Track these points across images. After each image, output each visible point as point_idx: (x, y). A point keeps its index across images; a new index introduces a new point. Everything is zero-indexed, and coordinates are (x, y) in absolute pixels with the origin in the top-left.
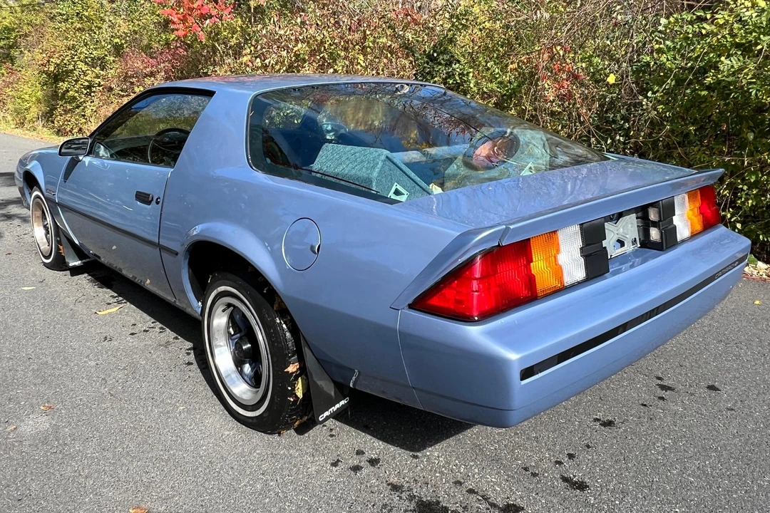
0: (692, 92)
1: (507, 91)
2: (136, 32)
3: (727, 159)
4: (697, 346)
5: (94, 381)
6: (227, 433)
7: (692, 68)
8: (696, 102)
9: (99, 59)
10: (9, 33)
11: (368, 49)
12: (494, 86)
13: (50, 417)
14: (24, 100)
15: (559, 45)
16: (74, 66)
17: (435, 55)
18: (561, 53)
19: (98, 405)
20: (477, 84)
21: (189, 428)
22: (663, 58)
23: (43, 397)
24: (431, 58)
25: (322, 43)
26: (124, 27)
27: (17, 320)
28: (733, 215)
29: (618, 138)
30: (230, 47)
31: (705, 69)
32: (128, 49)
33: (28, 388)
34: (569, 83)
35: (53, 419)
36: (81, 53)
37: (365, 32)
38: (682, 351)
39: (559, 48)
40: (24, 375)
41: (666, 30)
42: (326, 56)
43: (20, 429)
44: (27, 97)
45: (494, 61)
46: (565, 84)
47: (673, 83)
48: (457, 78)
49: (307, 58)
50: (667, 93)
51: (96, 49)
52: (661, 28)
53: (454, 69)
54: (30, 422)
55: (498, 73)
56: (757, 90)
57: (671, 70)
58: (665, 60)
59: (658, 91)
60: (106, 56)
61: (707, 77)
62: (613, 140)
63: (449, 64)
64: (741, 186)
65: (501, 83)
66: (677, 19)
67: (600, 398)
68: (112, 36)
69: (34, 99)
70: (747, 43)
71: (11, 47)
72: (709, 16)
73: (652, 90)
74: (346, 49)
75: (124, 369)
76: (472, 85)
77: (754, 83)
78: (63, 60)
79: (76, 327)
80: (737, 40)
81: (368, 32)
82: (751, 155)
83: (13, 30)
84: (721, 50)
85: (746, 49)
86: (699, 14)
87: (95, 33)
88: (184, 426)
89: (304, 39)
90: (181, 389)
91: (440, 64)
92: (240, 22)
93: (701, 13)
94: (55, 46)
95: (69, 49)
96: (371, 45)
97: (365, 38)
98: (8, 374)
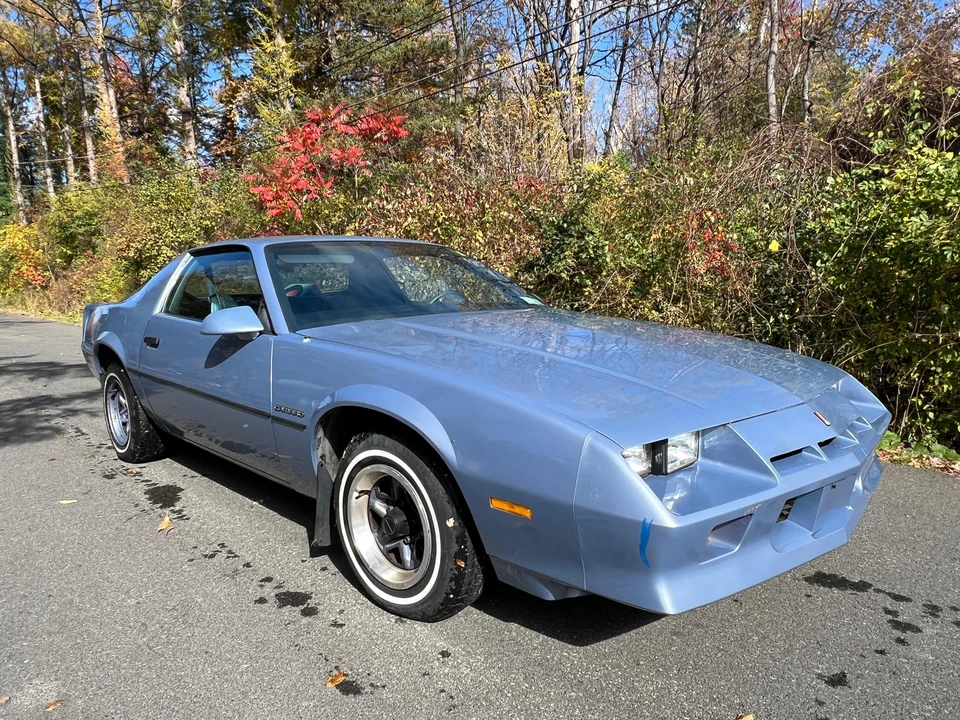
0: (868, 260)
1: (649, 266)
2: (228, 213)
3: (918, 335)
4: (927, 567)
5: (130, 627)
6: (305, 704)
7: (868, 233)
8: (873, 272)
9: (187, 243)
10: (90, 219)
11: (488, 225)
12: (633, 261)
13: (59, 682)
14: (103, 291)
15: (710, 210)
16: (158, 251)
17: (565, 225)
18: (713, 219)
19: (130, 663)
20: (614, 259)
21: (252, 697)
22: (831, 223)
23: (57, 652)
24: (560, 230)
25: (435, 217)
26: (215, 208)
27: (44, 544)
28: (925, 403)
29: (781, 315)
30: (332, 227)
31: (883, 232)
32: (219, 232)
33: (39, 639)
34: (721, 253)
35: (64, 685)
36: (166, 237)
37: (483, 205)
38: (909, 574)
39: (709, 213)
40: (38, 620)
41: (833, 191)
42: (440, 232)
43: (14, 702)
44: (106, 287)
45: (633, 233)
46: (718, 255)
47: (846, 250)
48: (591, 252)
49: (418, 234)
50: (839, 261)
51: (184, 232)
52: (827, 188)
53: (587, 242)
54: (31, 691)
55: (637, 247)
56: (953, 252)
57: (840, 236)
58: (833, 226)
59: (828, 260)
60: (195, 239)
61: (888, 241)
62: (776, 317)
63: (581, 236)
64: (933, 368)
65: (642, 257)
66: (845, 178)
67: (818, 643)
68: (202, 218)
69: (115, 289)
70: (932, 201)
71: (93, 234)
72: (886, 171)
73: (821, 258)
74: (463, 226)
75: (174, 609)
76: (608, 260)
77: (947, 244)
78: (146, 244)
79: (119, 552)
80: (921, 198)
81: (487, 206)
82: (945, 330)
83: (96, 215)
84: (903, 210)
85: (932, 208)
86: (875, 169)
87: (182, 214)
88: (245, 694)
89: (414, 212)
90: (247, 637)
91: (572, 236)
92: (342, 198)
93: (877, 167)
94: (137, 229)
95: (153, 232)
96: (491, 219)
97: (483, 212)
98: (16, 619)
